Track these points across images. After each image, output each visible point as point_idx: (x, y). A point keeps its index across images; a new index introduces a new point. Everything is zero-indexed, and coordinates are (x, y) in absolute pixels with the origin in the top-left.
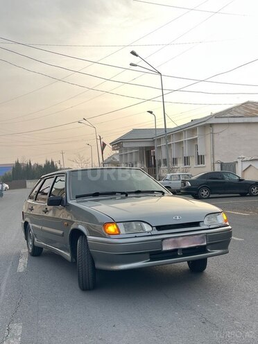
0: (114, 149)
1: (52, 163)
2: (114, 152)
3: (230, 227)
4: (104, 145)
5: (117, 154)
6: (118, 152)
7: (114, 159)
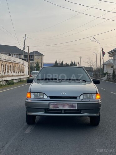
0: (110, 56)
1: (75, 63)
2: (110, 58)
3: (100, 102)
4: (104, 53)
5: (112, 59)
6: (112, 58)
7: (110, 62)
